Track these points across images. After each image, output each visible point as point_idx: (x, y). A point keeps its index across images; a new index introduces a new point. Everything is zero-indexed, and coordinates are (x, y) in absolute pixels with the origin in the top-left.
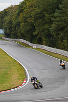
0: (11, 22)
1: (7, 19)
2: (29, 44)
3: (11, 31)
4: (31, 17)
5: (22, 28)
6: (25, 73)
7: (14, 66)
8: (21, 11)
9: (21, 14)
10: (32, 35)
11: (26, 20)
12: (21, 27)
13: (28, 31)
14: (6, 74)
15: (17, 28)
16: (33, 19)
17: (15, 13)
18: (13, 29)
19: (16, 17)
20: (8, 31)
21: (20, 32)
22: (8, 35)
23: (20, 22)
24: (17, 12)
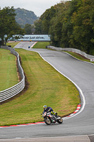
0: (60, 25)
1: (55, 20)
2: (86, 55)
3: (60, 38)
4: (89, 18)
5: (76, 33)
6: (79, 96)
7: (64, 86)
8: (75, 10)
9: (74, 14)
10: (89, 43)
11: (81, 21)
12: (74, 32)
13: (84, 38)
14: (53, 96)
15: (68, 33)
16: (91, 20)
17: (66, 12)
18: (63, 34)
19: (67, 18)
20: (56, 37)
21: (73, 38)
22: (55, 43)
23: (73, 25)
24: (69, 11)
